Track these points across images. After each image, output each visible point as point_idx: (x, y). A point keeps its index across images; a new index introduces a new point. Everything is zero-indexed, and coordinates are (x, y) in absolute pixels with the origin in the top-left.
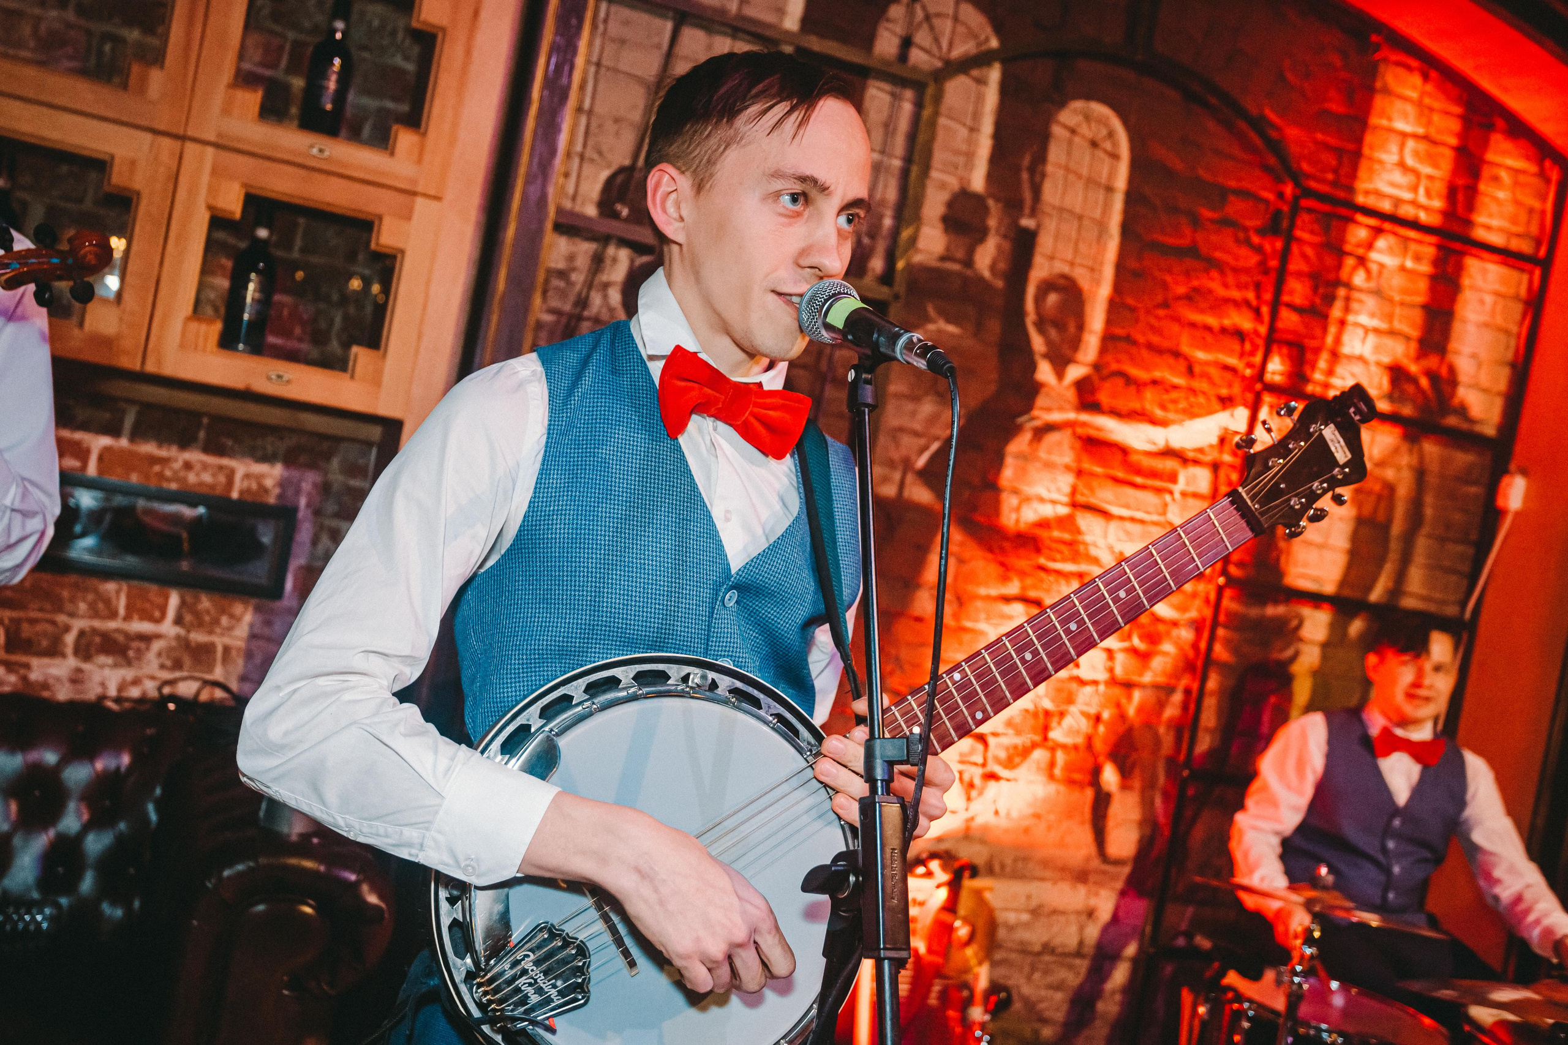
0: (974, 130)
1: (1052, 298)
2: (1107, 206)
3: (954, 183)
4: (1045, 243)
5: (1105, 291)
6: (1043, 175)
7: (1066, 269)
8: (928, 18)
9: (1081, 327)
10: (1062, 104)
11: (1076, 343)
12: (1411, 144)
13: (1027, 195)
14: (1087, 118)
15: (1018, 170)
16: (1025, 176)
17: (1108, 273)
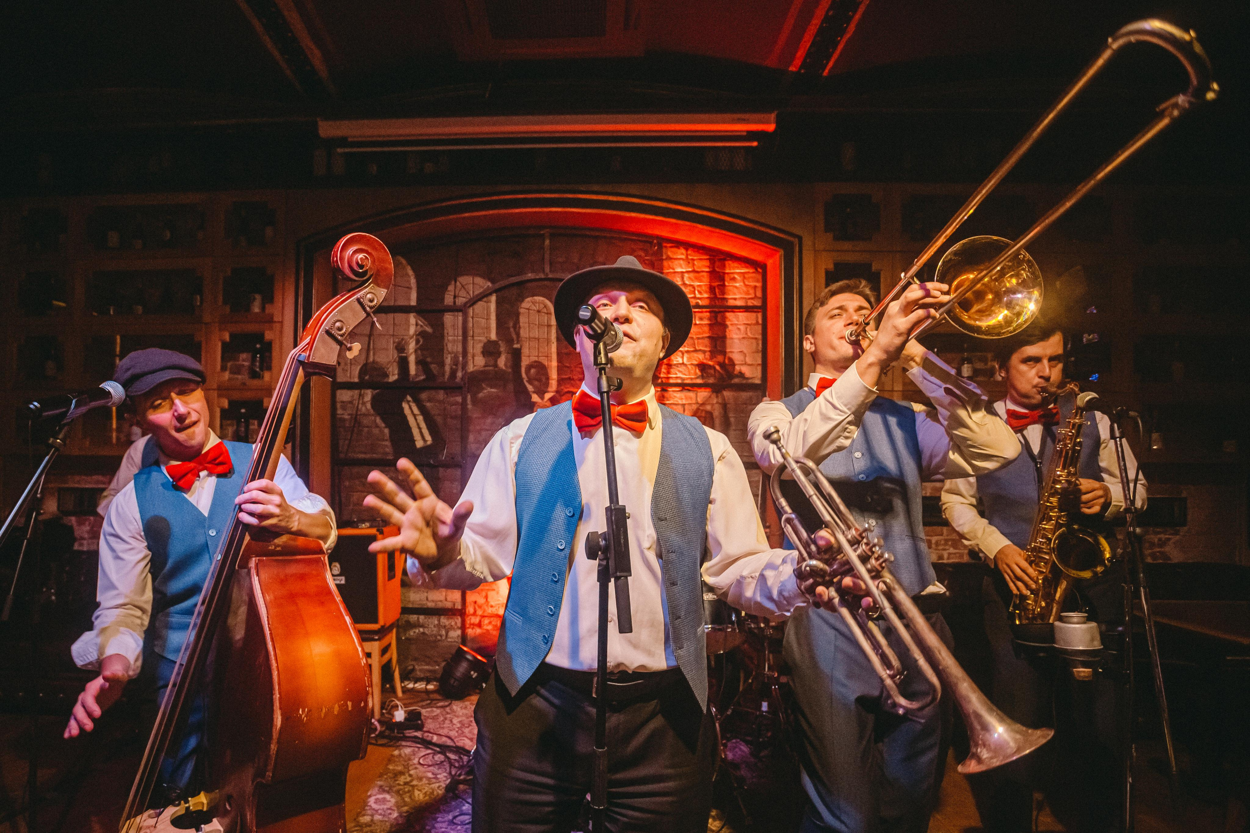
0: (488, 319)
1: (533, 371)
2: (549, 333)
3: (484, 339)
4: (525, 351)
5: (554, 363)
6: (520, 327)
7: (536, 359)
8: (463, 286)
9: (548, 379)
10: (523, 301)
11: (547, 384)
12: (686, 275)
13: (514, 336)
14: (534, 303)
15: (509, 328)
16: (512, 330)
17: (554, 356)
